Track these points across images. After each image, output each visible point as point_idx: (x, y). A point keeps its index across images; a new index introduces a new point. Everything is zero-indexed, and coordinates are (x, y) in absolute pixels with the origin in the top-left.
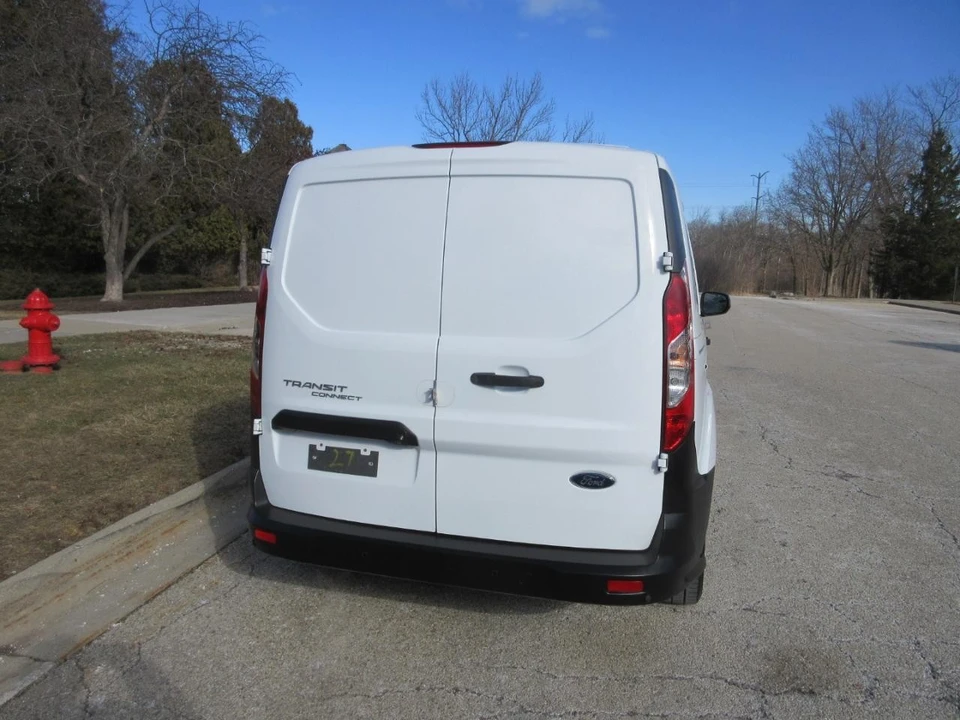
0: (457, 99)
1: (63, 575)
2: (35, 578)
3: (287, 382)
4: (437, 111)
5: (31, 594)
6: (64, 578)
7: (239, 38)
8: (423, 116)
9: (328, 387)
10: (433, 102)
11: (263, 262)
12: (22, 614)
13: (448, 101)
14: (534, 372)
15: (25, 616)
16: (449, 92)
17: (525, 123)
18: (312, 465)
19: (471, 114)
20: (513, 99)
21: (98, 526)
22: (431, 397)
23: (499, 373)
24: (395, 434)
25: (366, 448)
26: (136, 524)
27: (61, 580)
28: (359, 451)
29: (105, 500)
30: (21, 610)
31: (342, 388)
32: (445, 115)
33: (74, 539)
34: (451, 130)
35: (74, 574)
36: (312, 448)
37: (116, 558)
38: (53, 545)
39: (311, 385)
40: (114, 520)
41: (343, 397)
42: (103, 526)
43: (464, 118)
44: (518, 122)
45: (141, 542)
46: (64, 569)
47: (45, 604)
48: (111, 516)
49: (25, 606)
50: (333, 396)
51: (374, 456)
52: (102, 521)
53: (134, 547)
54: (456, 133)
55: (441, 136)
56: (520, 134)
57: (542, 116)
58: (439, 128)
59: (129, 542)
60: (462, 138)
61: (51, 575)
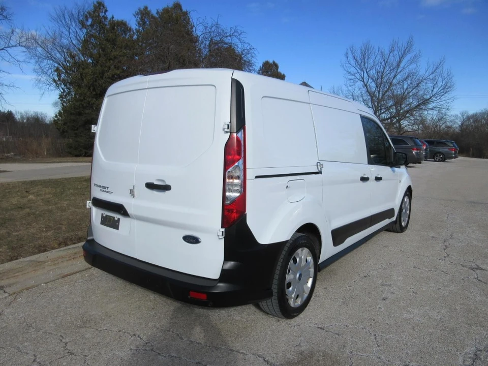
0: (363, 55)
1: (39, 262)
2: (27, 261)
3: (95, 184)
4: (353, 62)
5: (22, 267)
6: (40, 264)
7: (235, 34)
8: (344, 65)
9: (104, 187)
10: (350, 56)
11: (92, 131)
13: (358, 55)
14: (168, 183)
15: (17, 276)
16: (359, 51)
17: (402, 65)
19: (370, 62)
20: (396, 52)
21: (66, 245)
22: (132, 193)
23: (156, 183)
24: (120, 209)
25: (116, 216)
27: (38, 264)
28: (114, 218)
29: (77, 235)
30: (16, 273)
31: (108, 188)
32: (357, 64)
33: (53, 248)
34: (360, 71)
35: (45, 262)
36: (102, 214)
37: (67, 259)
38: (42, 249)
39: (100, 186)
40: (74, 244)
41: (107, 192)
42: (68, 245)
43: (366, 65)
44: (398, 66)
46: (41, 260)
47: (28, 273)
48: (74, 242)
49: (18, 272)
50: (105, 191)
51: (119, 219)
52: (69, 243)
54: (362, 73)
55: (354, 75)
56: (399, 71)
57: (413, 61)
58: (353, 70)
59: (76, 253)
60: (366, 74)
61: (34, 261)
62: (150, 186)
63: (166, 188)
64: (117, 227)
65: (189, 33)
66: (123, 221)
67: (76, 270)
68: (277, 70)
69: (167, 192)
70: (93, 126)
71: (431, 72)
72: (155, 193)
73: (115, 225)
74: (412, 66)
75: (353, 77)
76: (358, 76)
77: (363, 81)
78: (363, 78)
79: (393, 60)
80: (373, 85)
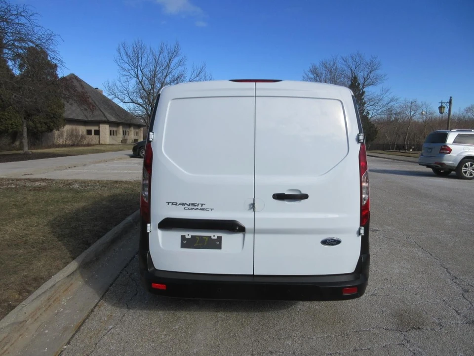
0: (135, 52)
2: (7, 326)
3: (169, 203)
4: (125, 59)
5: (7, 336)
6: (21, 324)
7: (23, 14)
9: (194, 205)
10: (123, 53)
12: (5, 348)
13: (131, 54)
14: (303, 192)
15: (7, 350)
17: (172, 66)
18: (183, 246)
20: (165, 54)
22: (253, 206)
23: (286, 193)
25: (214, 235)
26: (50, 288)
28: (210, 237)
29: (26, 277)
31: (202, 205)
32: (130, 61)
33: (19, 301)
35: (26, 321)
36: (183, 237)
39: (183, 204)
41: (203, 209)
42: (32, 292)
43: (140, 62)
45: (54, 298)
46: (22, 318)
49: (6, 343)
50: (196, 209)
51: (220, 238)
52: (30, 289)
53: (51, 301)
54: (136, 70)
55: (128, 71)
56: (169, 71)
57: (180, 63)
58: (127, 67)
59: (49, 299)
60: (140, 73)
61: (13, 324)
62: (279, 197)
64: (218, 247)
66: (229, 240)
69: (303, 201)
70: (151, 133)
71: (196, 75)
72: (286, 203)
74: (181, 69)
75: (128, 74)
76: (133, 73)
77: (138, 78)
78: (137, 75)
79: (164, 59)
80: (147, 82)
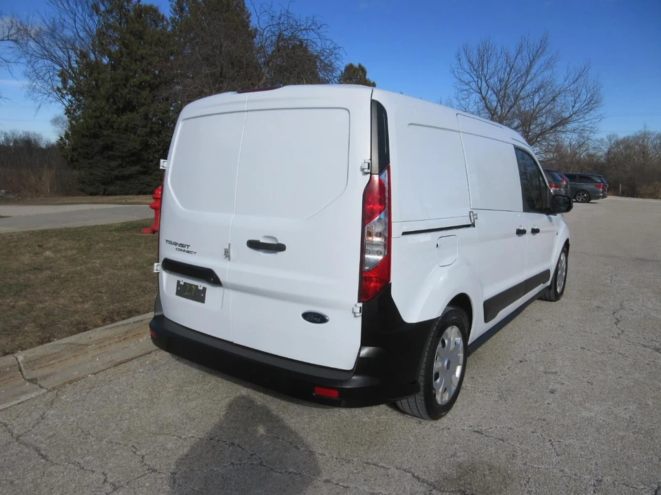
0: (481, 57)
1: (80, 345)
2: (63, 344)
3: (167, 241)
4: (466, 66)
5: (59, 352)
6: (81, 347)
7: (313, 27)
8: (456, 70)
9: (182, 245)
10: (464, 59)
11: (161, 168)
12: (51, 362)
13: (475, 58)
14: (280, 241)
15: (52, 364)
16: (475, 52)
17: (533, 71)
19: (490, 67)
20: (525, 53)
21: (113, 321)
22: (227, 254)
23: (262, 241)
24: (209, 276)
25: (201, 285)
26: (134, 322)
27: (79, 347)
28: (197, 286)
29: (125, 307)
30: (51, 360)
31: (188, 246)
32: (472, 69)
33: (96, 326)
34: (476, 79)
35: (88, 345)
36: (178, 282)
37: (117, 340)
38: (82, 327)
39: (176, 244)
40: (123, 319)
41: (188, 252)
42: (116, 321)
43: (485, 70)
44: (528, 72)
45: (135, 333)
46: (81, 342)
47: (66, 359)
48: (123, 316)
49: (54, 359)
50: (184, 251)
51: (205, 289)
52: (116, 318)
53: (130, 335)
54: (480, 81)
55: (468, 84)
56: (529, 79)
57: (548, 65)
58: (466, 77)
59: (127, 332)
60: (484, 84)
61: (73, 344)
62: (254, 245)
63: (280, 248)
64: (202, 300)
65: (245, 25)
66: (211, 292)
67: (132, 355)
68: (365, 76)
69: (280, 254)
70: (162, 161)
71: (572, 81)
72: (261, 255)
73: (199, 296)
74: (547, 73)
75: (467, 87)
76: (473, 85)
77: (481, 93)
78: (480, 89)
79: (521, 64)
80: (494, 97)
